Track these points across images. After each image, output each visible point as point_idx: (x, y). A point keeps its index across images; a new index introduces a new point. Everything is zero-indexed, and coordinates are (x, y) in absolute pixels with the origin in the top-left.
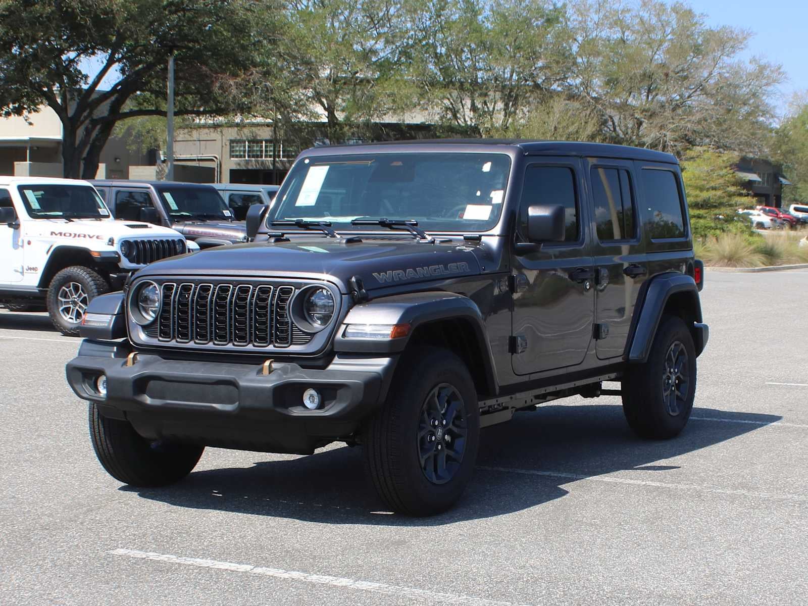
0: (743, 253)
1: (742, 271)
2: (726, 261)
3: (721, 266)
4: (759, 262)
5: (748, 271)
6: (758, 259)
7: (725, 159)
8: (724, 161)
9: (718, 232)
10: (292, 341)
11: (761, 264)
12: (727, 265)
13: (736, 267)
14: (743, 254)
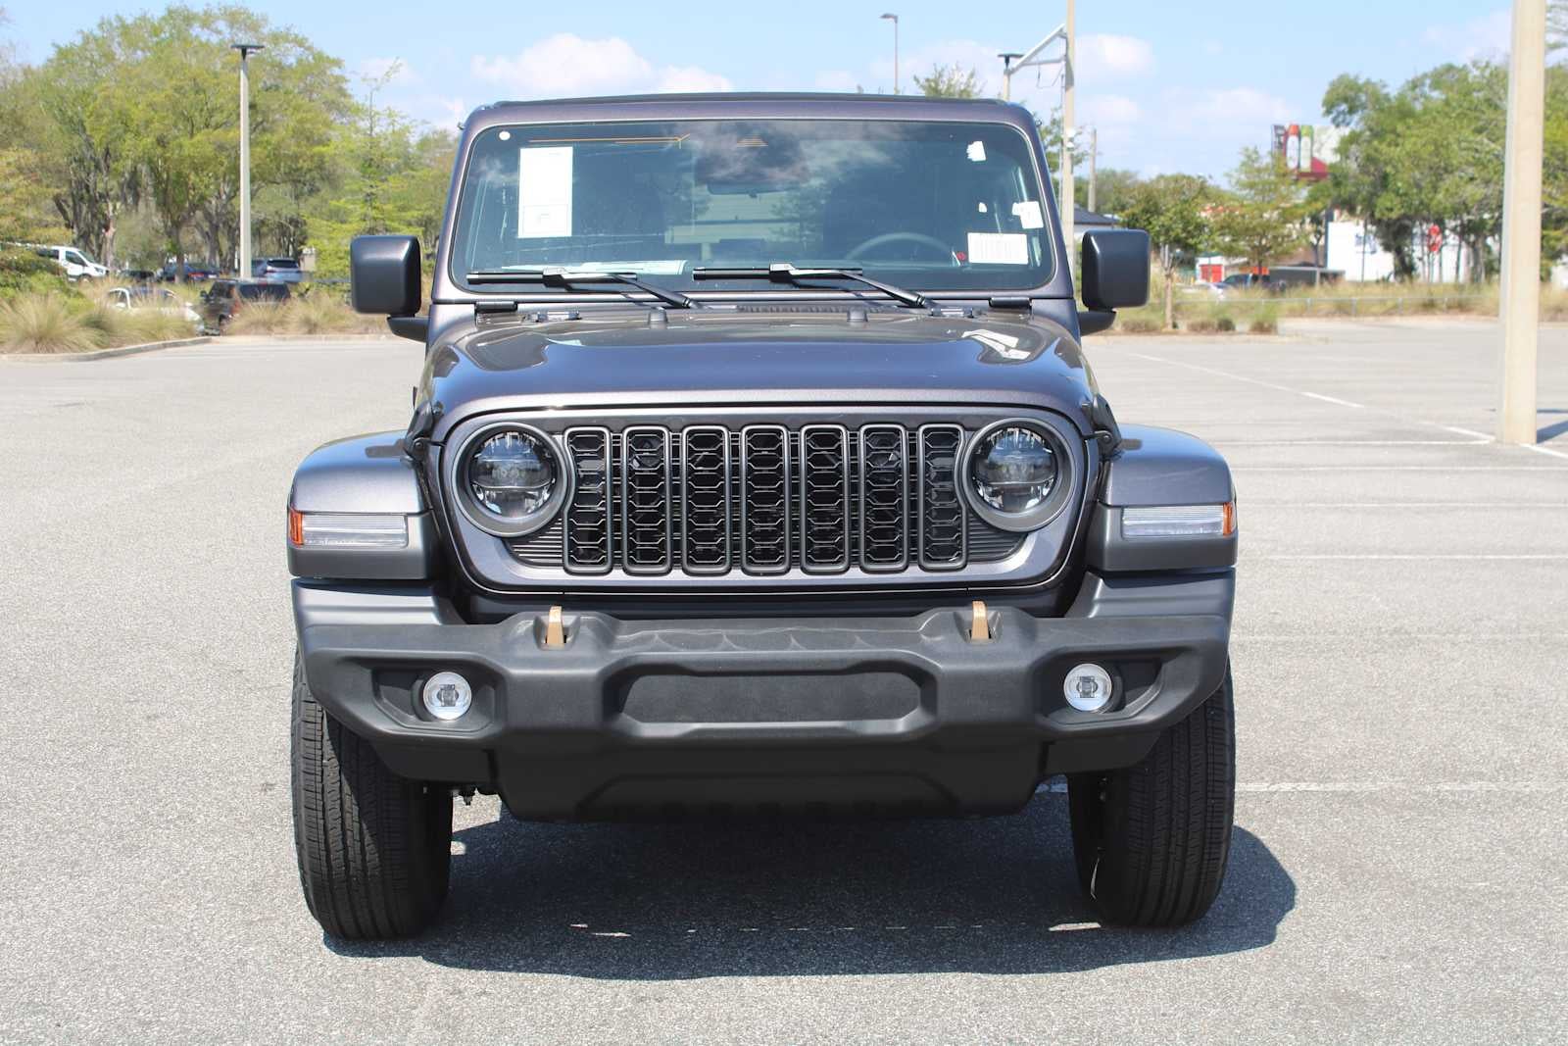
0: (64, 325)
1: (70, 360)
2: (33, 343)
3: (23, 353)
4: (88, 342)
5: (79, 359)
6: (86, 336)
7: (11, 160)
8: (9, 164)
9: (10, 291)
10: (968, 555)
11: (92, 346)
12: (36, 350)
13: (53, 352)
14: (65, 329)
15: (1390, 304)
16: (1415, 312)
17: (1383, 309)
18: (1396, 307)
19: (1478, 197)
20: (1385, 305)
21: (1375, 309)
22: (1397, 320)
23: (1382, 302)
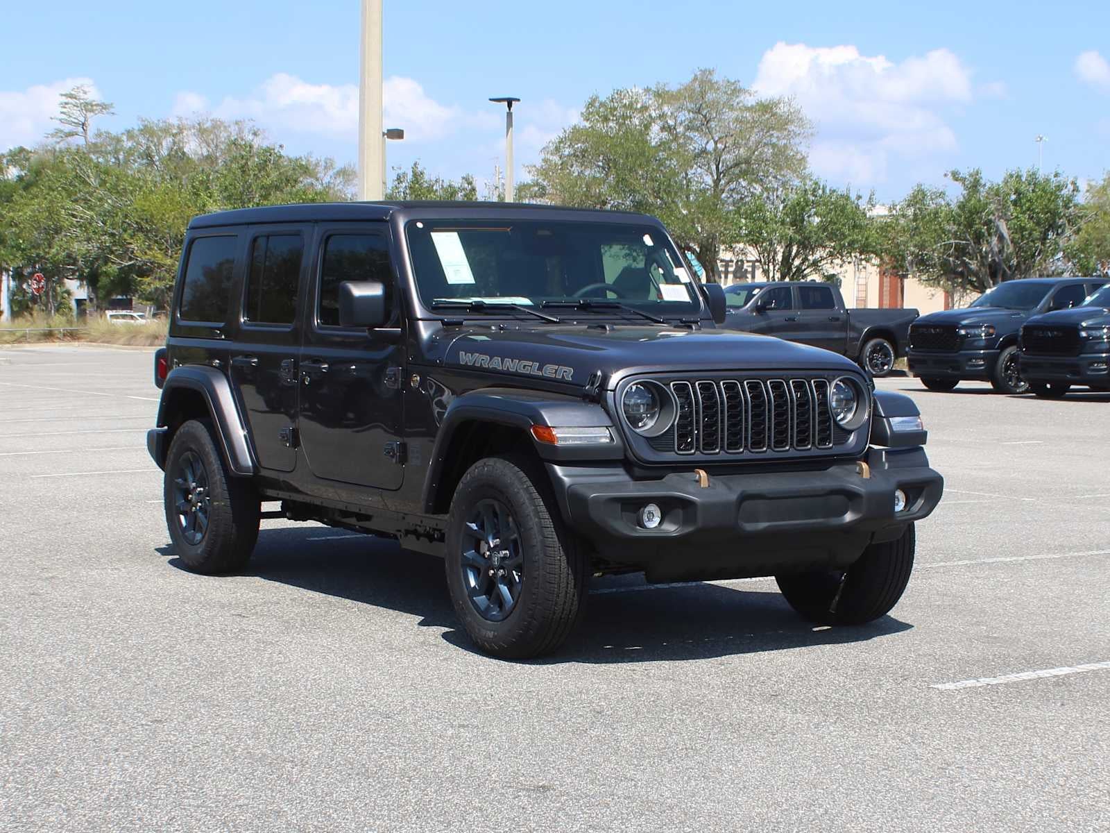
10: (834, 441)
15: (18, 334)
16: (39, 340)
17: (14, 338)
18: (24, 336)
19: (84, 251)
20: (14, 334)
21: (6, 338)
22: (27, 347)
23: (12, 333)
